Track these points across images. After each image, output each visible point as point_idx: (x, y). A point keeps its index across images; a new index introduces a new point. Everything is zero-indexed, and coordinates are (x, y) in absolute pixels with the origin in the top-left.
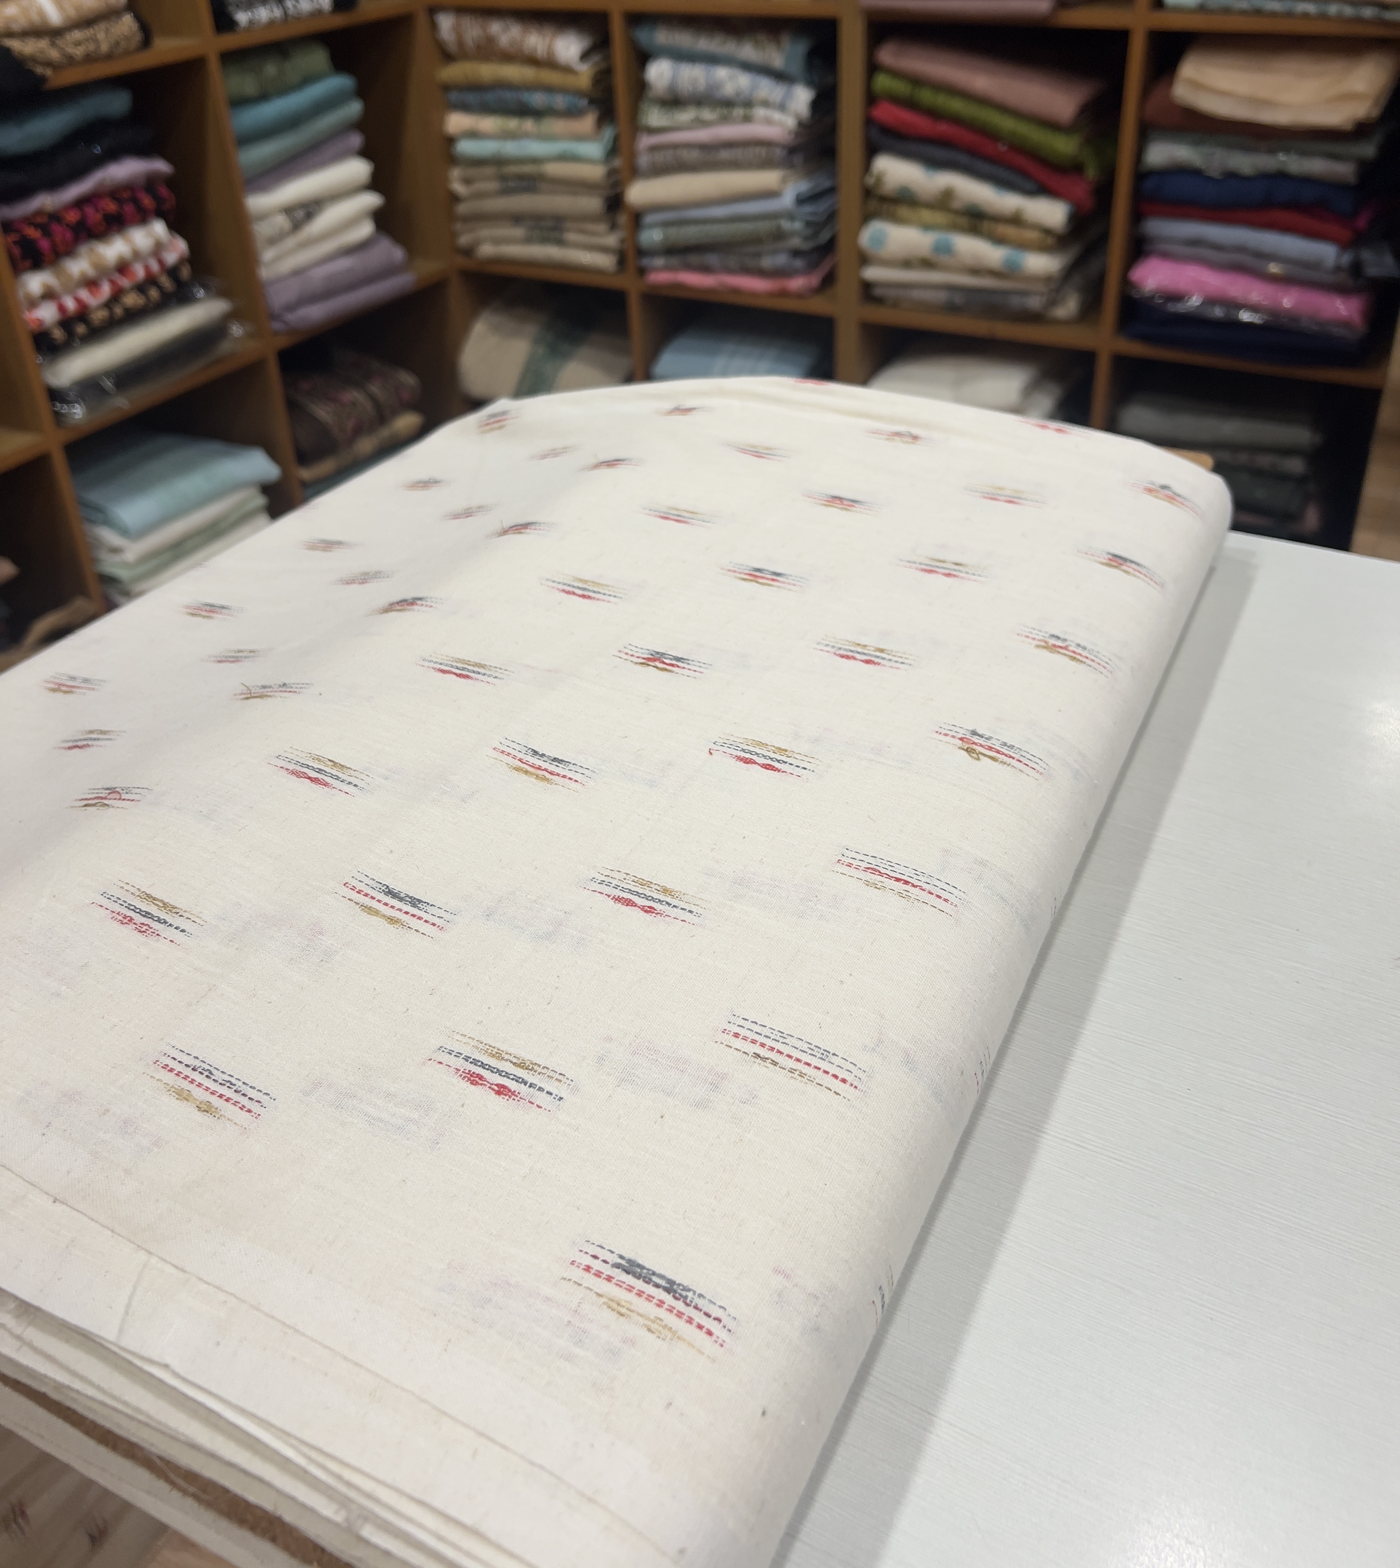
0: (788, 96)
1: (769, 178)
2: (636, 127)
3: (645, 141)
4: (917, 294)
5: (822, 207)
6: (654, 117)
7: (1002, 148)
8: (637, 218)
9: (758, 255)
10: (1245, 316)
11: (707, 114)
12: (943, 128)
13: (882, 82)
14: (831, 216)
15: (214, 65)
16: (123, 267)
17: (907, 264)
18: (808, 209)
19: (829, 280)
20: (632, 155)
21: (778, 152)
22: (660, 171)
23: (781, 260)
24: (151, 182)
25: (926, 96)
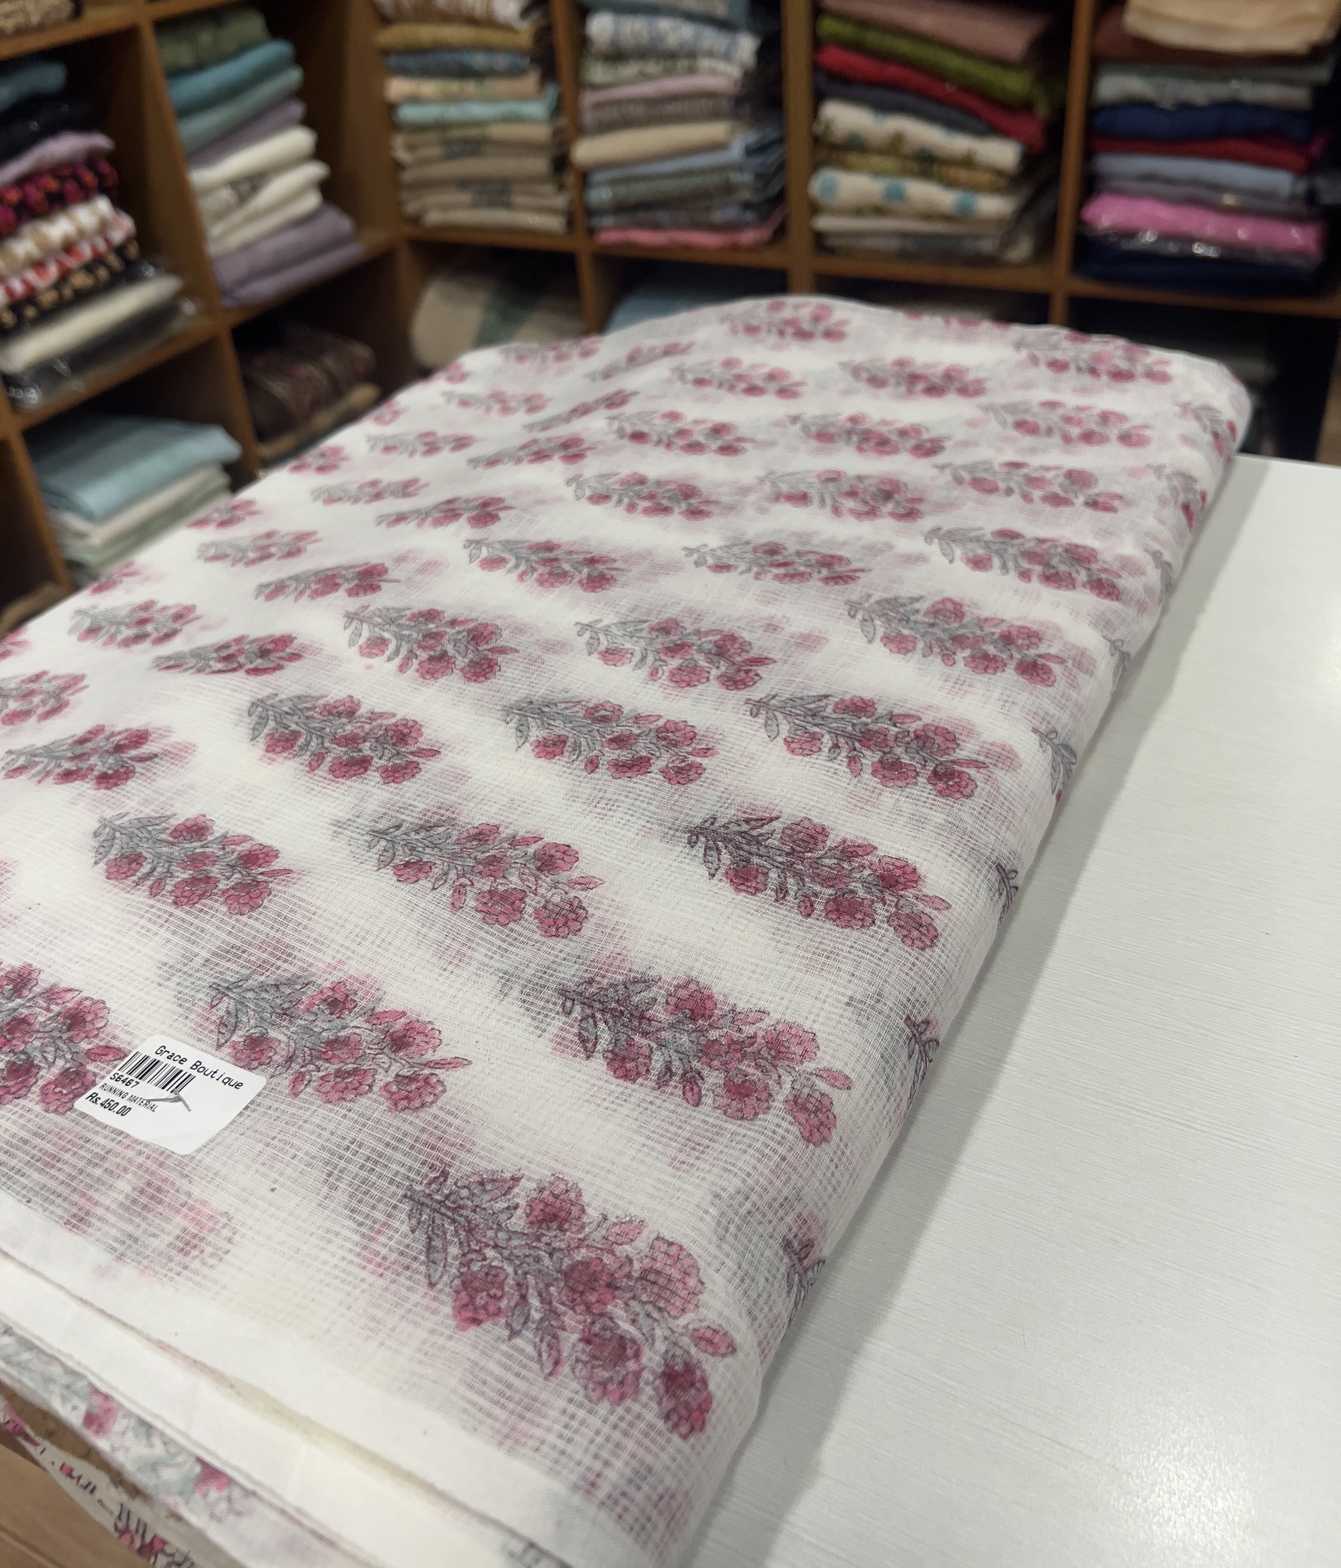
0: (733, 44)
1: (716, 130)
2: (580, 84)
3: (589, 99)
4: (869, 243)
5: (771, 158)
6: (597, 73)
7: (949, 88)
8: (584, 177)
9: (709, 209)
10: (1198, 249)
11: (651, 67)
12: (892, 71)
13: (828, 26)
14: (782, 167)
15: (148, 35)
16: (68, 247)
17: (858, 211)
18: (757, 160)
19: (781, 232)
20: (577, 112)
21: (724, 104)
22: (607, 127)
23: (730, 213)
24: (91, 158)
25: (873, 38)
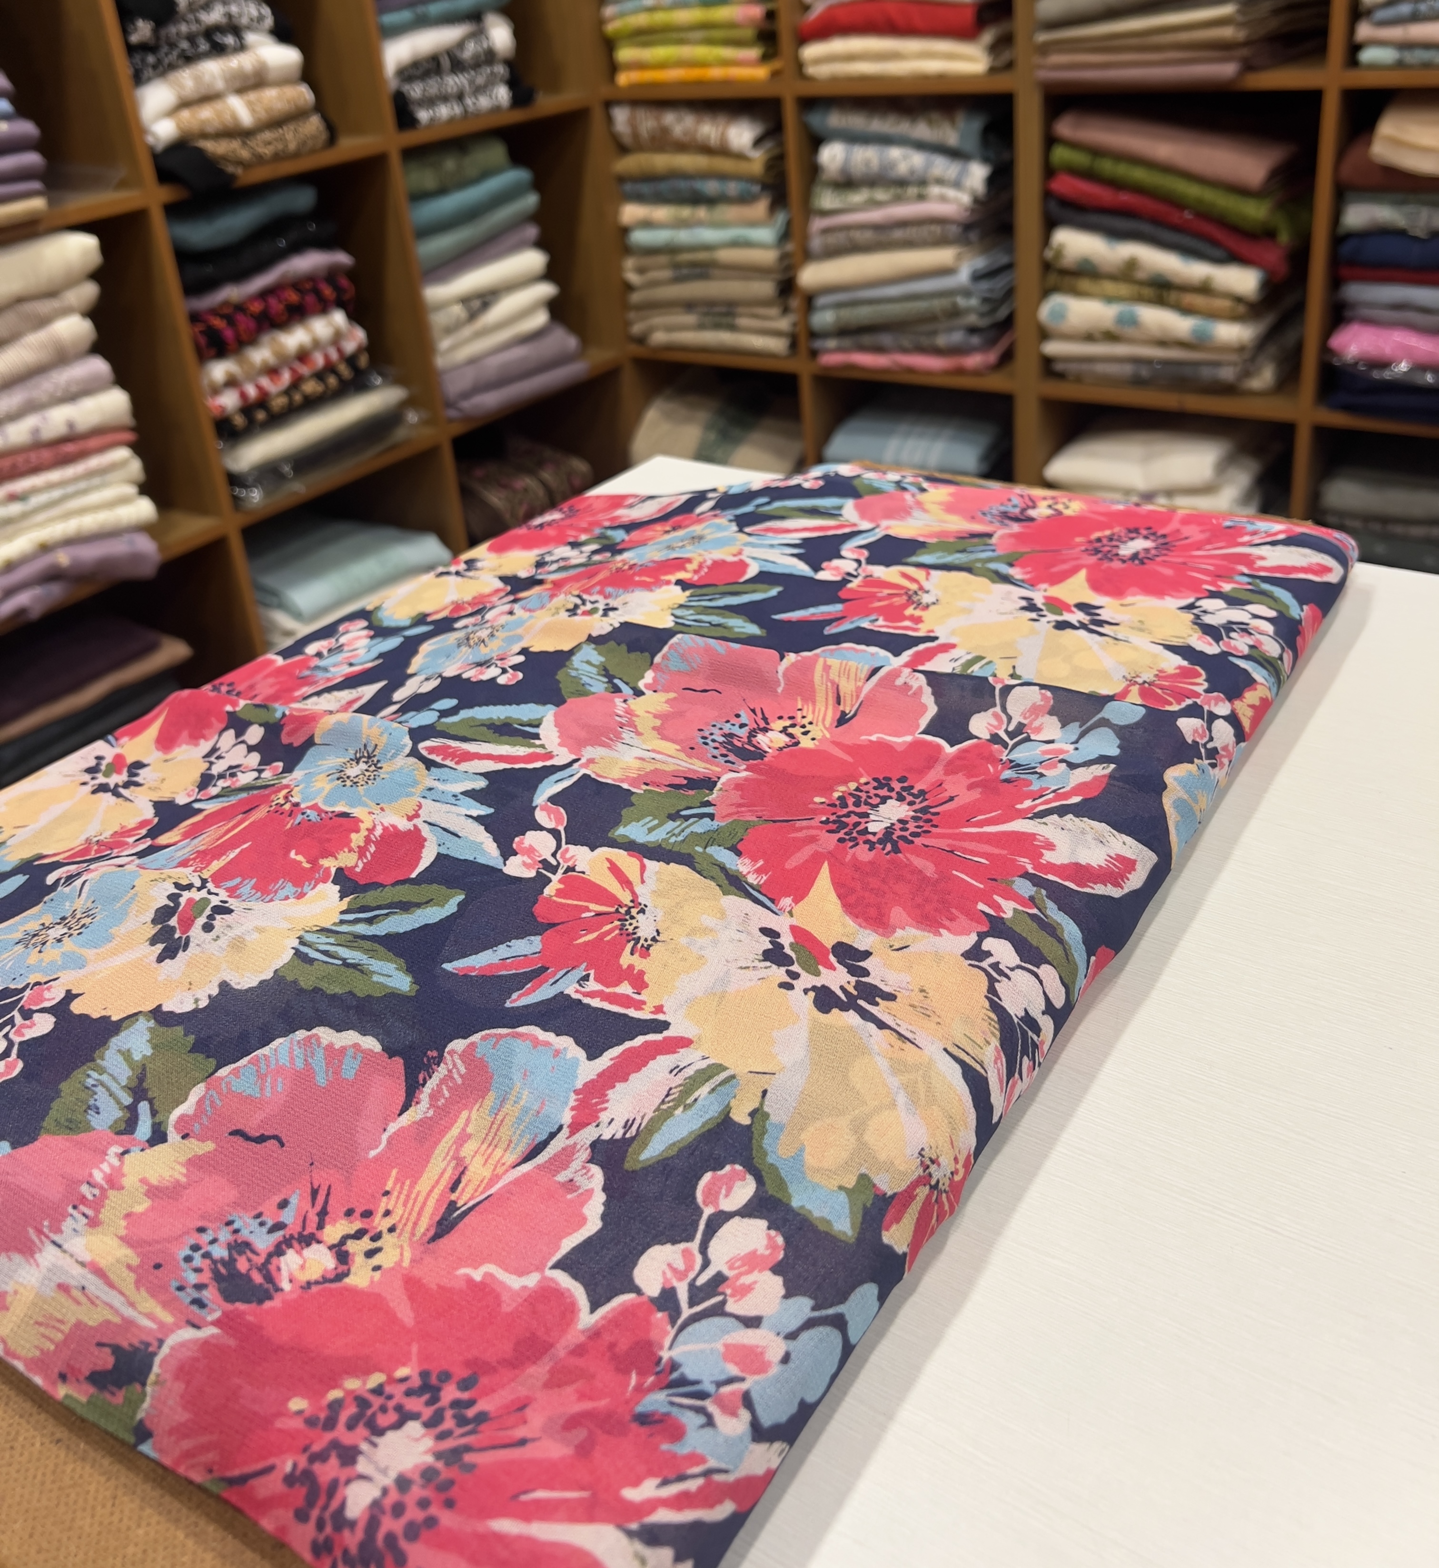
0: (963, 173)
1: (944, 256)
2: (809, 211)
3: (818, 224)
4: (1100, 368)
5: (999, 284)
6: (827, 200)
7: (1187, 215)
8: (809, 300)
9: (934, 333)
11: (881, 195)
12: (1125, 198)
13: (1060, 154)
14: (1010, 293)
15: (395, 160)
16: (303, 356)
17: (1089, 337)
18: (985, 285)
20: (805, 237)
21: (954, 230)
22: (832, 253)
23: (957, 337)
24: (332, 275)
25: (1107, 167)
